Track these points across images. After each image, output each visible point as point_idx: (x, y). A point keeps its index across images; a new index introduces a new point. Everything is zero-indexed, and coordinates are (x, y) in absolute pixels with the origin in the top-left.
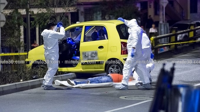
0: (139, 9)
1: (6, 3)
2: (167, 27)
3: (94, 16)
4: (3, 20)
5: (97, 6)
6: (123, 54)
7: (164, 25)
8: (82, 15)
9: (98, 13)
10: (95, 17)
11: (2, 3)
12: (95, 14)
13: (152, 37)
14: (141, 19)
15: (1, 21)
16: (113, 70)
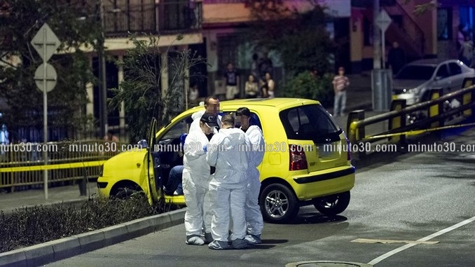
0: (332, 36)
1: (58, 42)
2: (388, 78)
3: (238, 51)
4: (53, 78)
6: (294, 169)
7: (383, 74)
8: (212, 49)
9: (247, 44)
10: (239, 53)
11: (50, 43)
12: (240, 48)
13: (355, 123)
14: (336, 57)
15: (47, 80)
16: (274, 201)
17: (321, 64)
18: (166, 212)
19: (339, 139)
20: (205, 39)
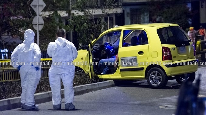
0: (190, 10)
1: (45, 5)
3: (141, 17)
4: (42, 24)
5: (144, 6)
6: (165, 60)
8: (128, 16)
9: (146, 14)
11: (40, 5)
13: (199, 41)
14: (192, 20)
15: (39, 24)
16: (154, 77)
17: (184, 23)
18: (97, 82)
19: (189, 45)
20: (124, 11)
